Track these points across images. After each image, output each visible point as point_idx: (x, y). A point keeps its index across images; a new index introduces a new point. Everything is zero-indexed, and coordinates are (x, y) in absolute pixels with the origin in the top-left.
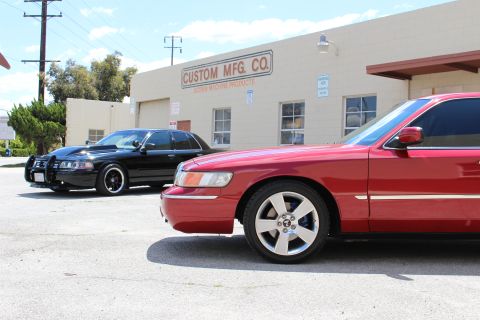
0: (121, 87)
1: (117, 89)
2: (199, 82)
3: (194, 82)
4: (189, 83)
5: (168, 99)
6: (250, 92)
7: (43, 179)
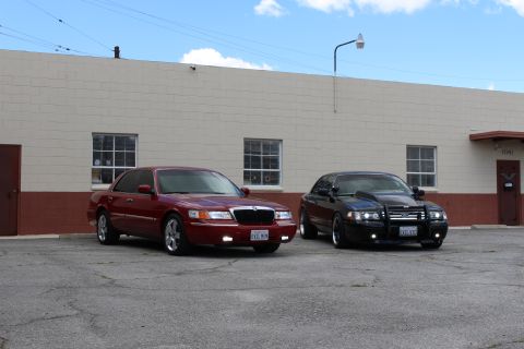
7: (416, 233)
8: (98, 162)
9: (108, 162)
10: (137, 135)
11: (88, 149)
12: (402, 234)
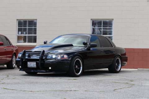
7: (36, 66)
8: (20, 33)
9: (25, 33)
10: (36, 19)
11: (16, 27)
12: (29, 66)
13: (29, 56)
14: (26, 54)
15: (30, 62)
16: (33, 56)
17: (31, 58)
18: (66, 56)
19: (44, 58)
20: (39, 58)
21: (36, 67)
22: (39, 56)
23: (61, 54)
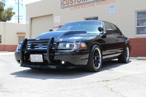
0: (6, 16)
1: (4, 17)
2: (74, 4)
3: (70, 5)
4: (66, 5)
5: (52, 15)
6: (112, 7)
7: (42, 59)
12: (32, 60)
13: (33, 46)
14: (29, 44)
15: (34, 55)
16: (37, 46)
17: (35, 49)
18: (83, 45)
19: (53, 48)
20: (46, 48)
21: (42, 61)
22: (46, 46)
23: (77, 41)
